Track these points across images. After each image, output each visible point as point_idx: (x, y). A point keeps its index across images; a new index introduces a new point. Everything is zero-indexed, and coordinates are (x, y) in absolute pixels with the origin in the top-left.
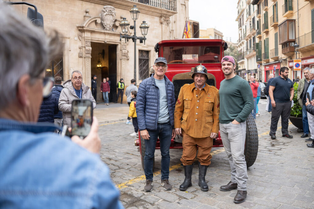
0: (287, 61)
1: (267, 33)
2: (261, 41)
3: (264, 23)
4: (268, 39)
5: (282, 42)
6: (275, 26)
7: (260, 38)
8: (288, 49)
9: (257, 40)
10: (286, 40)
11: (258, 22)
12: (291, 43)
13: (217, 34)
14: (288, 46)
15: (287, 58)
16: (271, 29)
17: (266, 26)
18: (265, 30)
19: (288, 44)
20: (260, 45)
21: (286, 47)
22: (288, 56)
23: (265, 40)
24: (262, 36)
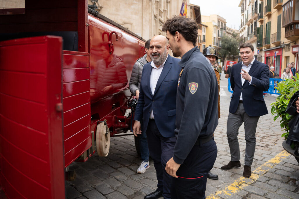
0: (290, 46)
1: (269, 16)
2: (263, 26)
3: (266, 5)
4: (269, 23)
5: (285, 25)
6: (279, 8)
7: (262, 22)
8: (293, 33)
9: (259, 25)
10: (290, 22)
11: (260, 5)
12: (296, 25)
13: (220, 20)
14: (292, 29)
15: (290, 43)
16: (274, 11)
17: (269, 9)
18: (268, 13)
19: (293, 26)
20: (261, 29)
21: (290, 30)
22: (291, 40)
23: (266, 24)
24: (264, 20)
